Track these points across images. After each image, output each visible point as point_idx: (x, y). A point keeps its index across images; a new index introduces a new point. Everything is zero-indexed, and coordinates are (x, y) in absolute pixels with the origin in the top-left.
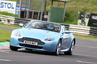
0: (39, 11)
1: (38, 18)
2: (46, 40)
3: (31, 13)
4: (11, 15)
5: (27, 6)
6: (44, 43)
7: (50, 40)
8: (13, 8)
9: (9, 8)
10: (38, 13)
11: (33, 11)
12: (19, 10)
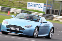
0: (58, 10)
1: (58, 14)
3: (53, 11)
4: (40, 12)
5: (51, 6)
6: (24, 29)
8: (42, 8)
9: (39, 7)
10: (57, 11)
11: (55, 10)
12: (46, 9)
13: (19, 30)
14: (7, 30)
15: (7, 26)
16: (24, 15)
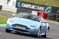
2: (31, 26)
6: (30, 29)
7: (33, 27)
13: (24, 29)
14: (13, 28)
15: (13, 25)
16: (24, 14)
